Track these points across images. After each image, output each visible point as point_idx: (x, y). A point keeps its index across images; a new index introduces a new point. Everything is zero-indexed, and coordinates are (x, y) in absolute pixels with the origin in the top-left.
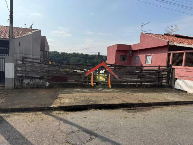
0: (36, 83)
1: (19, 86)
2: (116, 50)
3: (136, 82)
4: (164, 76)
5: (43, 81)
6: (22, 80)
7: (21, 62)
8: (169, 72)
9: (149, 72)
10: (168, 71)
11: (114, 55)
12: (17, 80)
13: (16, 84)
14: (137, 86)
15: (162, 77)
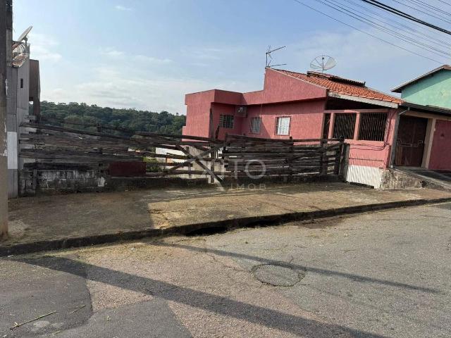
0: (73, 181)
1: (32, 188)
2: (212, 103)
3: (283, 171)
4: (330, 159)
5: (91, 174)
6: (40, 174)
7: (34, 130)
8: (338, 151)
9: (304, 152)
10: (337, 149)
11: (208, 114)
12: (26, 174)
13: (24, 185)
14: (285, 179)
15: (328, 162)
